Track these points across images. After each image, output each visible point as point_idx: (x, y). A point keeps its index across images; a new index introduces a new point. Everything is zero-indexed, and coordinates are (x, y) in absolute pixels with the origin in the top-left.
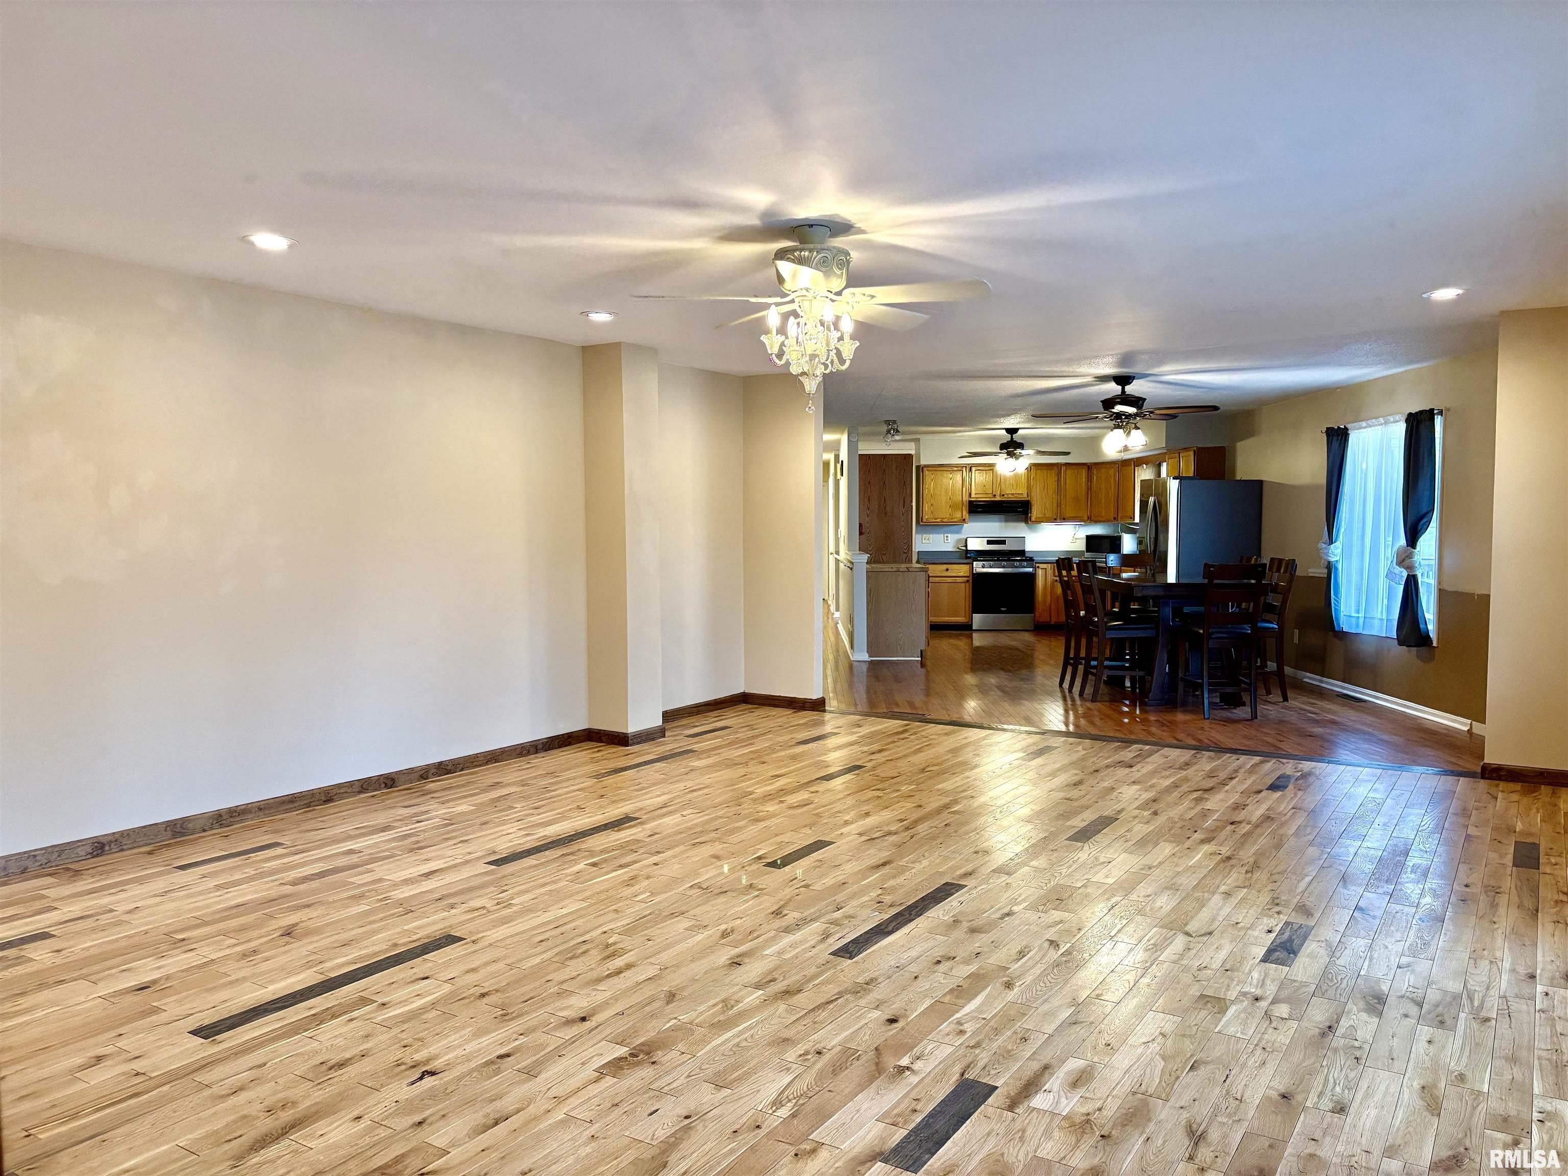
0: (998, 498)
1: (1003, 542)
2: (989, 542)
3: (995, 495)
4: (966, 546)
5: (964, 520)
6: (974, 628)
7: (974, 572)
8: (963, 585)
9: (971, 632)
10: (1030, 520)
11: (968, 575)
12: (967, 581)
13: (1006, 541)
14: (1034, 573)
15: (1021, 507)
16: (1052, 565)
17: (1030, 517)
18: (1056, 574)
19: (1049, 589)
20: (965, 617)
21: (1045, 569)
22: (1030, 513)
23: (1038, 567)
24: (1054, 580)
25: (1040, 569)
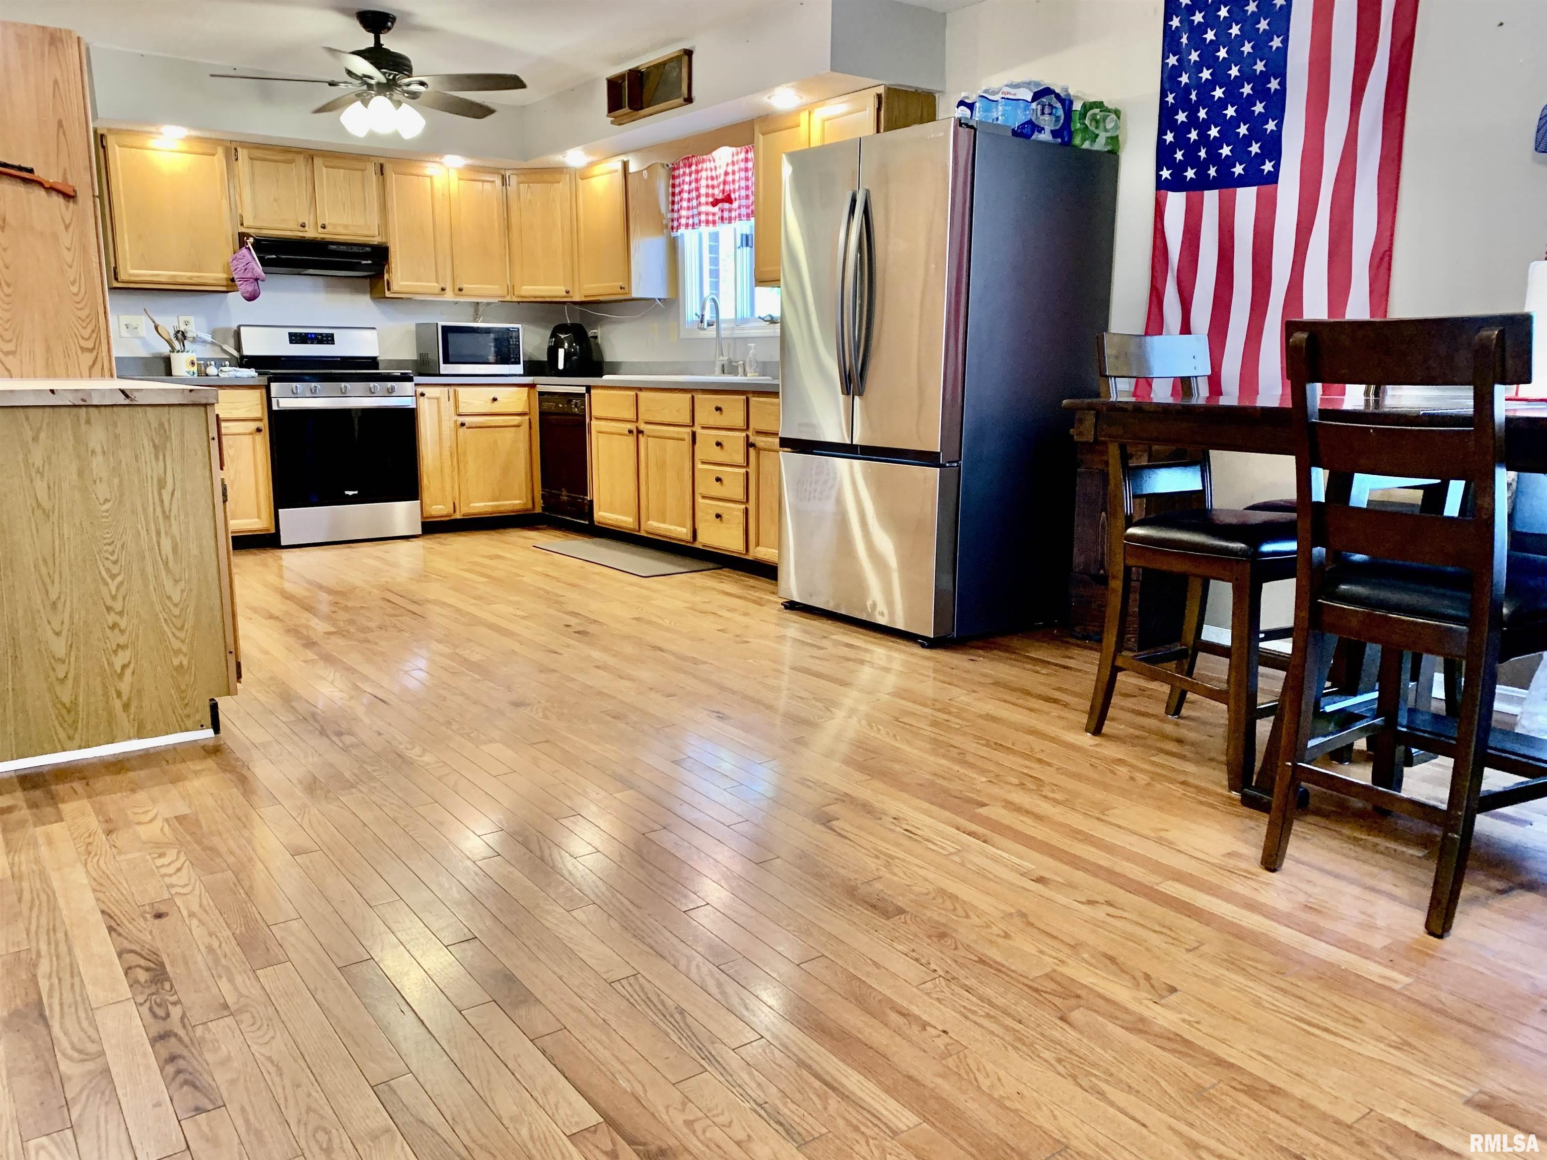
0: (311, 233)
1: (328, 339)
2: (295, 338)
3: (303, 226)
4: (239, 346)
6: (282, 544)
7: (275, 408)
8: (248, 440)
9: (278, 552)
10: (389, 289)
11: (259, 415)
12: (259, 430)
13: (332, 335)
14: (415, 407)
15: (365, 256)
16: (452, 389)
17: (388, 283)
18: (462, 410)
19: (447, 444)
20: (257, 520)
21: (438, 399)
22: (388, 272)
23: (422, 395)
24: (458, 423)
25: (429, 398)
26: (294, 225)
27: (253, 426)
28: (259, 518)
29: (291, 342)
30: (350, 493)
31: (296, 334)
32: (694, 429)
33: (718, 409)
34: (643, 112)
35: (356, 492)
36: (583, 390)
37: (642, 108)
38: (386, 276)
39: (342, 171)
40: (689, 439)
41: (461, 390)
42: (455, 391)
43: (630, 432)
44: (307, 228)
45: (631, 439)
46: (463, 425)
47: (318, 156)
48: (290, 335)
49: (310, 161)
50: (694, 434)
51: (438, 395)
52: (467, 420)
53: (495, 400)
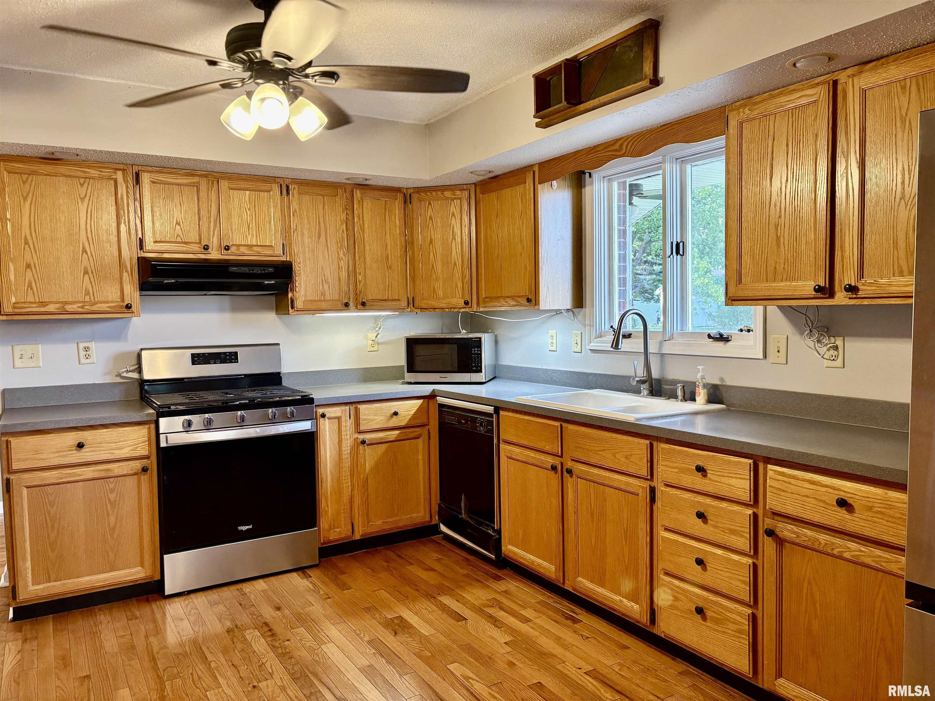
0: (214, 255)
1: (232, 358)
2: (198, 359)
3: (206, 248)
4: (140, 370)
5: (128, 307)
6: (167, 593)
7: (163, 444)
8: (132, 482)
9: (162, 603)
10: (293, 307)
11: (145, 453)
12: (145, 470)
13: (236, 353)
14: (314, 430)
15: (269, 276)
16: (352, 408)
17: (292, 301)
18: (362, 428)
19: (347, 463)
20: (140, 568)
21: (339, 418)
22: (292, 290)
23: (323, 416)
24: (359, 441)
25: (329, 418)
26: (196, 248)
27: (137, 465)
28: (142, 565)
29: (193, 363)
30: (244, 528)
31: (198, 354)
32: (653, 484)
33: (701, 470)
34: (582, 107)
35: (251, 527)
36: (490, 409)
37: (581, 103)
38: (290, 295)
39: (247, 192)
40: (644, 496)
41: (362, 407)
42: (356, 409)
43: (554, 468)
44: (210, 250)
45: (554, 478)
46: (363, 442)
47: (223, 178)
48: (193, 355)
49: (215, 183)
50: (653, 490)
51: (339, 414)
52: (368, 437)
53: (396, 414)
